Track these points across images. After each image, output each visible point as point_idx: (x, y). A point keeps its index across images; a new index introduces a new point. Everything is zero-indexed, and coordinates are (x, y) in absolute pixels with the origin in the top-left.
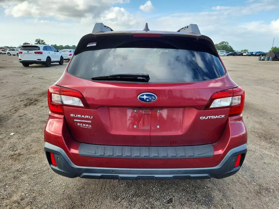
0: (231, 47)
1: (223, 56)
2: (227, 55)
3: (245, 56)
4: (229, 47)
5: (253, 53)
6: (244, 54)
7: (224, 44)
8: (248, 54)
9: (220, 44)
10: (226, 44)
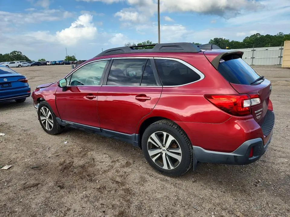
0: (25, 56)
1: (26, 67)
2: (31, 65)
3: (48, 65)
4: (23, 57)
5: (56, 62)
6: (48, 63)
7: (17, 53)
8: (51, 63)
9: (11, 53)
10: (19, 54)
